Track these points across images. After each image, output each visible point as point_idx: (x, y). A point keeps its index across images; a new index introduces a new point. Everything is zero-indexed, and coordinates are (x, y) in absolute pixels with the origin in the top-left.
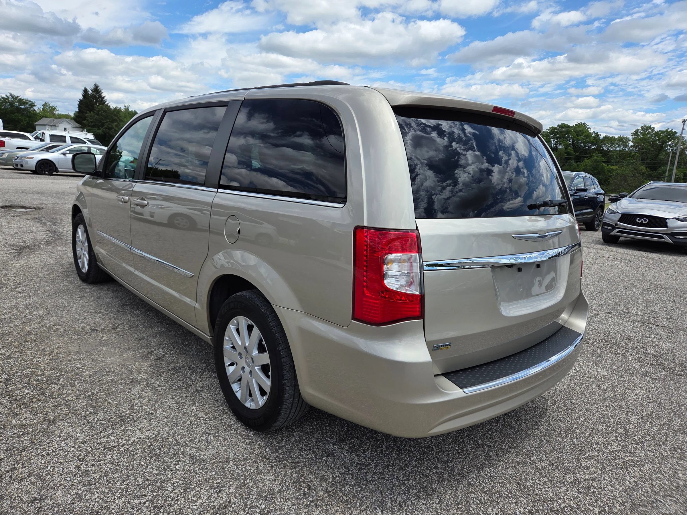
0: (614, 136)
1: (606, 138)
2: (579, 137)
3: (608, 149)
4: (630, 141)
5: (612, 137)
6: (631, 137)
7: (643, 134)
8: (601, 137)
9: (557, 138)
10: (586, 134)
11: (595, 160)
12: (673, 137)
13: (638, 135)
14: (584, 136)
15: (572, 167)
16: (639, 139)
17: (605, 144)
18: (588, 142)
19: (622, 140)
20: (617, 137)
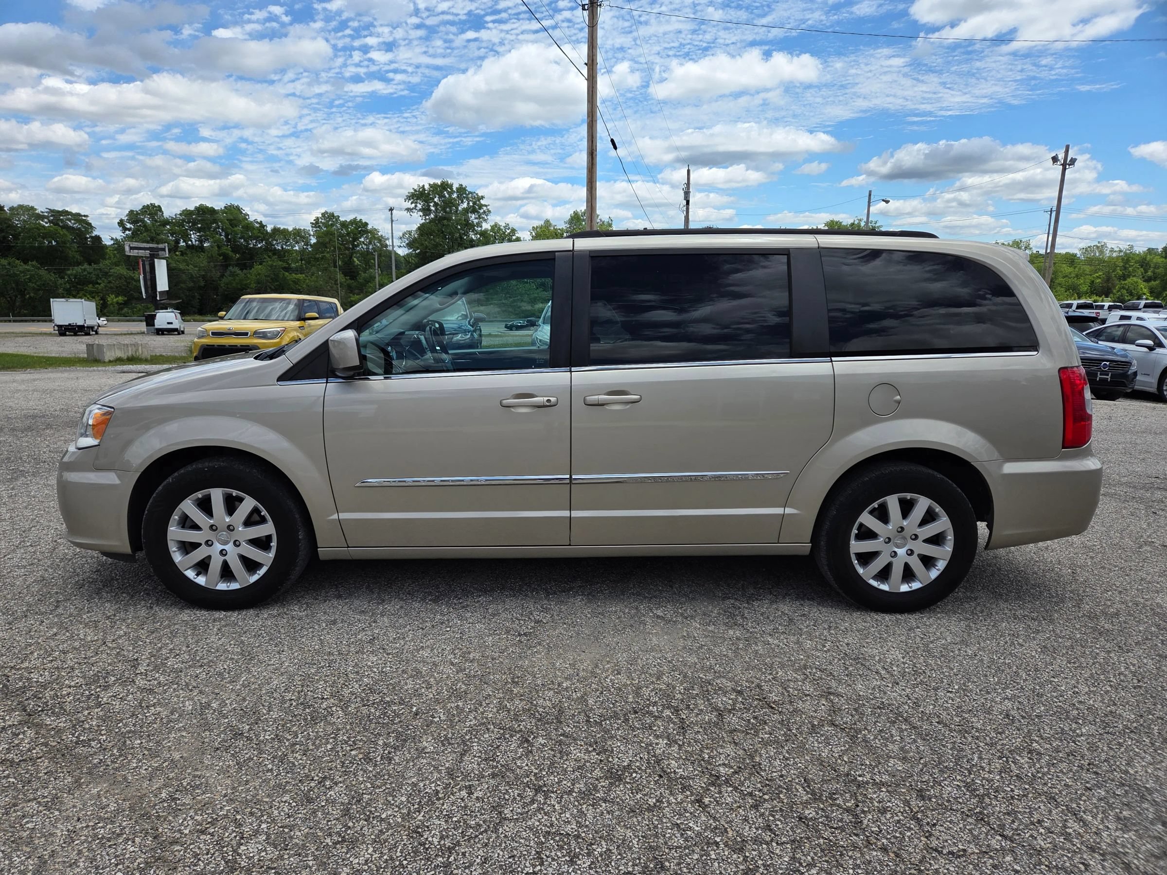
0: (286, 227)
1: (276, 230)
2: (236, 229)
3: (282, 247)
4: (310, 235)
5: (284, 229)
6: (311, 229)
7: (325, 224)
8: (269, 229)
9: (199, 230)
10: (243, 224)
11: (271, 266)
12: (364, 231)
13: (319, 227)
14: (242, 227)
15: (237, 278)
16: (322, 233)
17: (277, 241)
18: (251, 238)
19: (298, 234)
20: (290, 229)
